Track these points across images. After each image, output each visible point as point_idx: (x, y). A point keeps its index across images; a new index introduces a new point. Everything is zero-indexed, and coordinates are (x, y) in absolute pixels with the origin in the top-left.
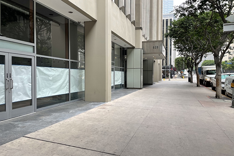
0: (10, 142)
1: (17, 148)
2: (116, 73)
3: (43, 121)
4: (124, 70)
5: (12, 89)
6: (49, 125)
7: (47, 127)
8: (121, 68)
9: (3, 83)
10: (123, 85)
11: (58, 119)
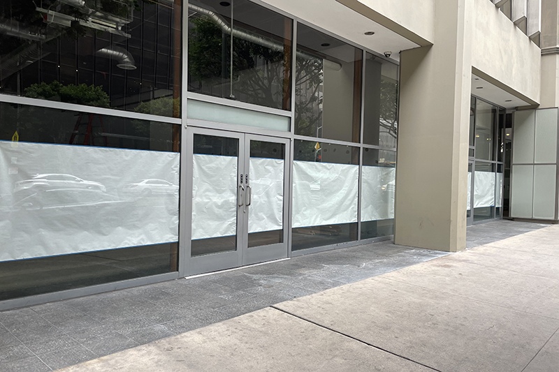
0: (247, 314)
1: (261, 329)
2: (479, 175)
3: (306, 279)
4: (503, 168)
5: (249, 207)
6: (319, 290)
7: (315, 293)
9: (234, 193)
10: (498, 208)
11: (336, 279)
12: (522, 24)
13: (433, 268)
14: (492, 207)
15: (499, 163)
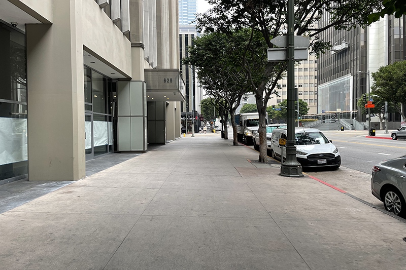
2: (96, 124)
4: (112, 119)
8: (106, 115)
10: (111, 145)
12: (118, 23)
13: (59, 195)
14: (106, 145)
15: (110, 115)
